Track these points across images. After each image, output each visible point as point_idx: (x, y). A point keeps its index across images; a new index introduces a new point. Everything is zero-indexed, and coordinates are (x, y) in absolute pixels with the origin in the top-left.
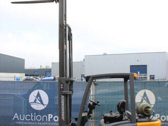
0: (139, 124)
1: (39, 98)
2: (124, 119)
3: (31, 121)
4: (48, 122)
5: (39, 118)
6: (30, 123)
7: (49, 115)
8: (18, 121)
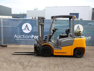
0: (75, 39)
1: (27, 27)
2: (69, 37)
3: (23, 38)
4: (31, 39)
5: (27, 37)
6: (22, 39)
7: (32, 35)
8: (17, 38)
